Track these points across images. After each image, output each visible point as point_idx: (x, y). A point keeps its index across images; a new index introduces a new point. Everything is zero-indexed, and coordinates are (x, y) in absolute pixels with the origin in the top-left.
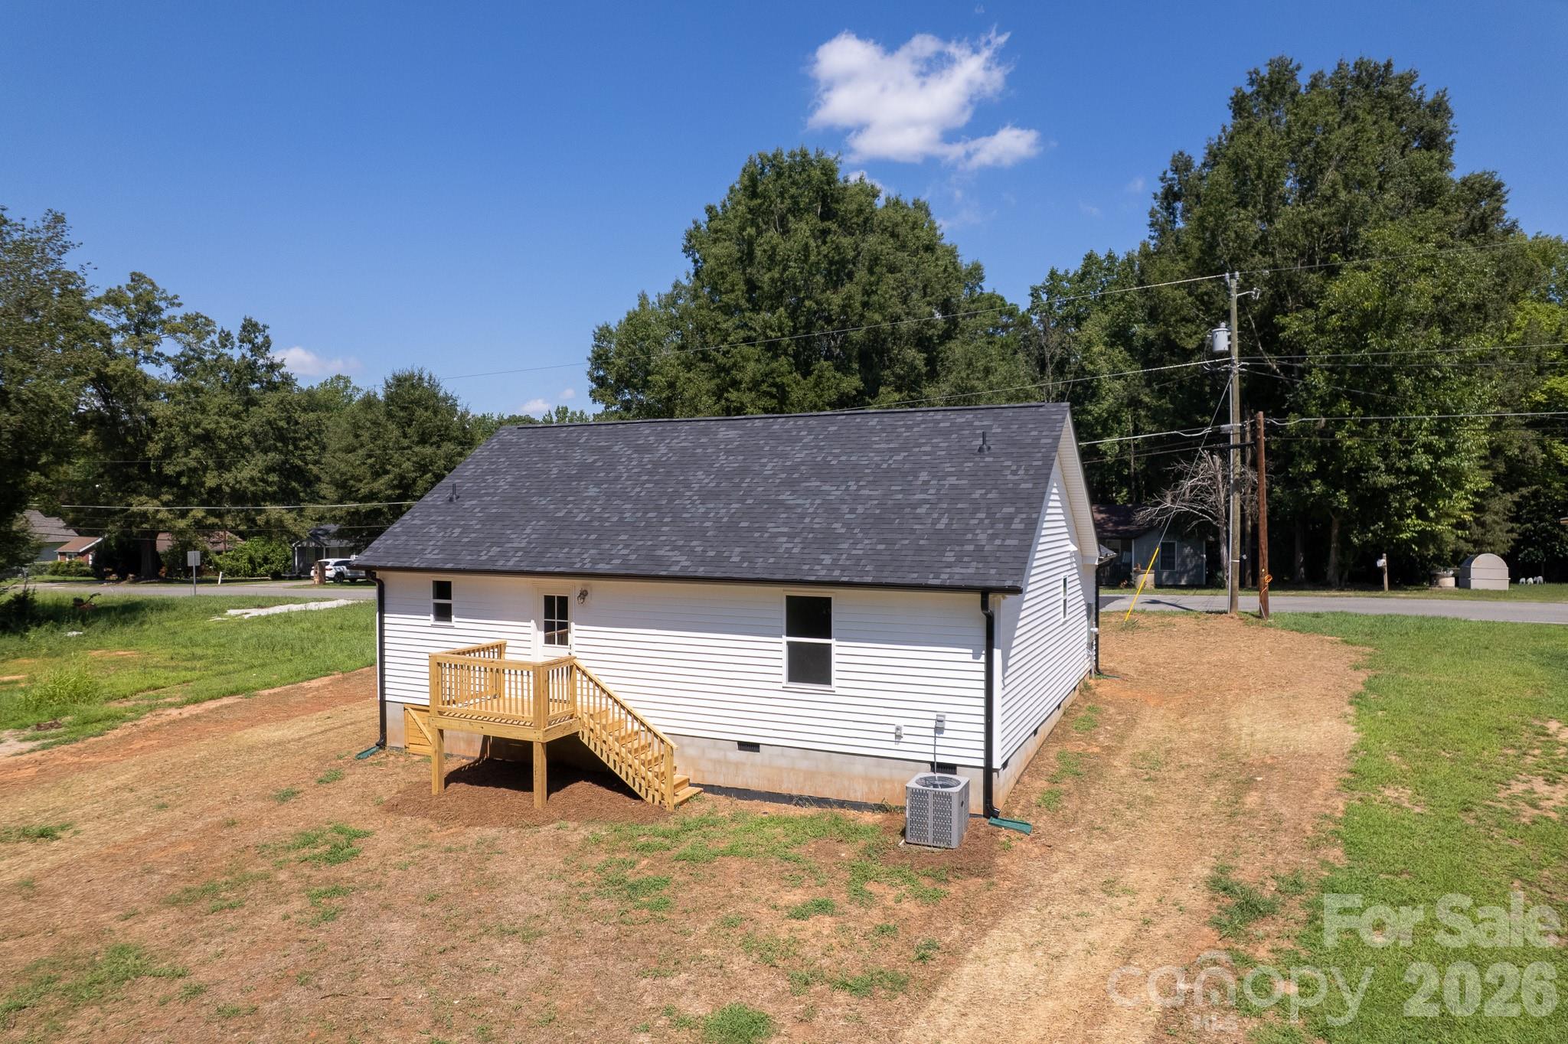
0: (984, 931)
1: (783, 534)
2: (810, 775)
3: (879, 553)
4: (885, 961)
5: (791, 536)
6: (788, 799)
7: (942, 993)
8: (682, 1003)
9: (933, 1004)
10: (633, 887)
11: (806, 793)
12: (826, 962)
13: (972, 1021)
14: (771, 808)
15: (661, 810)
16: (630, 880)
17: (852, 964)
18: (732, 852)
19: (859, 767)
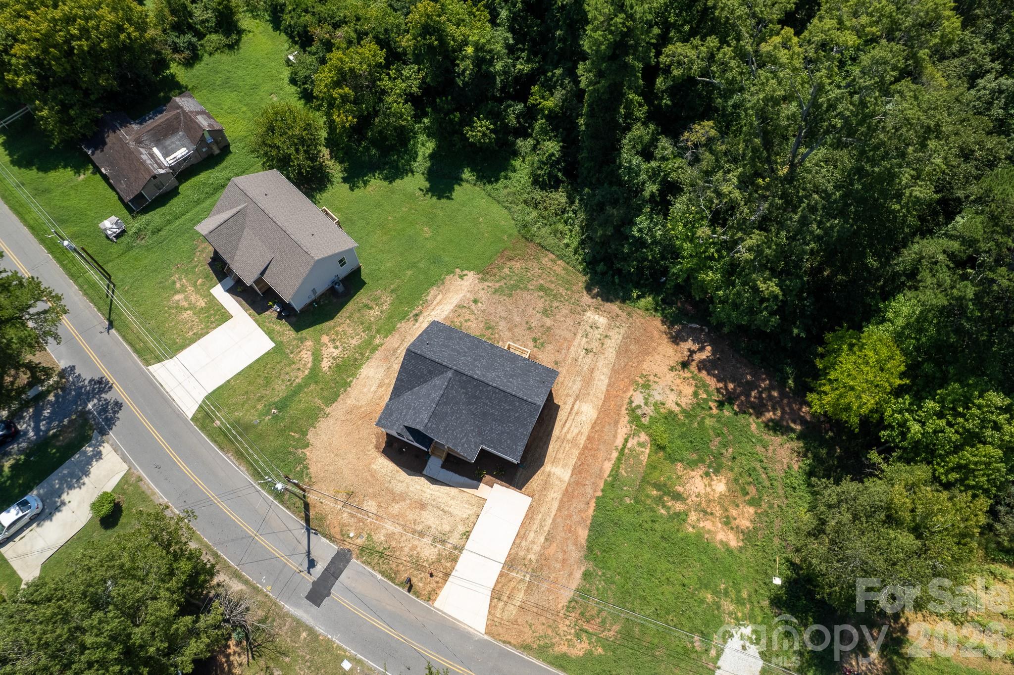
4: (460, 311)
7: (455, 305)
8: (481, 305)
9: (456, 303)
12: (466, 311)
13: (453, 301)
17: (464, 311)
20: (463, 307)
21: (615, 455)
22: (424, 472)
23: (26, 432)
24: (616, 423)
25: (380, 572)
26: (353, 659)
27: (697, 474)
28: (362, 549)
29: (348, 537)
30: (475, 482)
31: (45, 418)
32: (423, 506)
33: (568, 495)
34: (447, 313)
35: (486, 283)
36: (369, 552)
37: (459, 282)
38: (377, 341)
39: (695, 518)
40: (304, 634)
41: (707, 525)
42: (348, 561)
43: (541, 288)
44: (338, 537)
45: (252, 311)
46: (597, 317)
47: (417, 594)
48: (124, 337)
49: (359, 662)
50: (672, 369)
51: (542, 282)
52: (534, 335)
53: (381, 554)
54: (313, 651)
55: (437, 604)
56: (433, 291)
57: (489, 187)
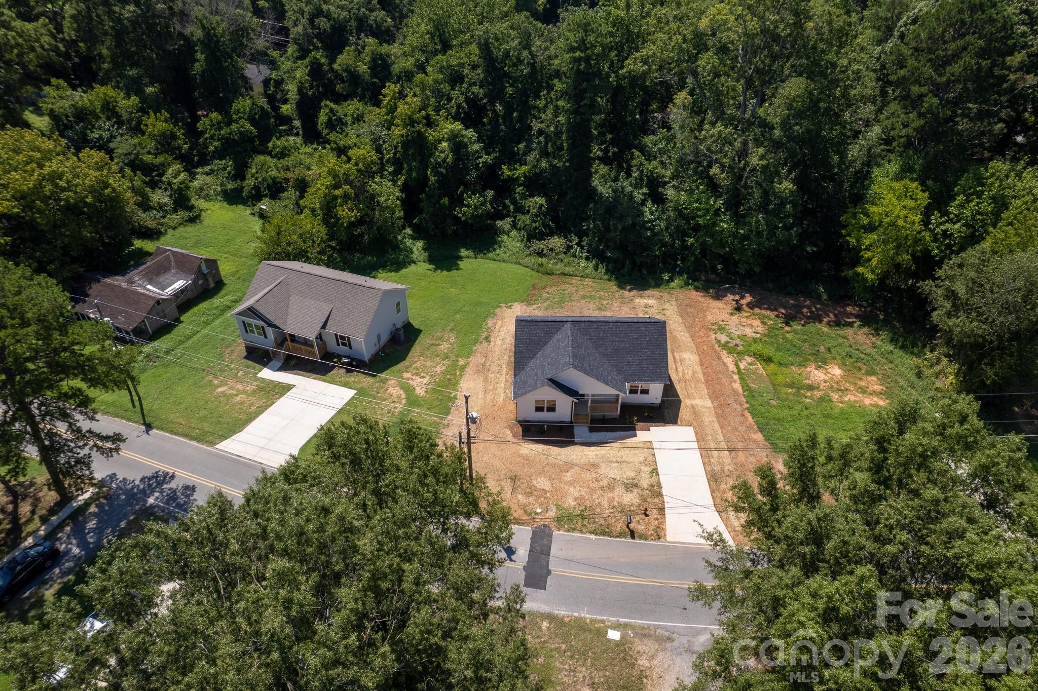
21: (736, 377)
22: (576, 440)
23: (68, 552)
24: (719, 357)
25: (591, 533)
26: (616, 627)
27: (811, 368)
28: (559, 520)
29: (537, 514)
30: (631, 432)
31: (92, 530)
32: (595, 466)
33: (722, 416)
36: (566, 520)
37: (510, 311)
38: (462, 362)
39: (837, 397)
40: (545, 624)
41: (849, 397)
42: (550, 536)
43: (584, 297)
44: (525, 518)
45: (314, 376)
46: (645, 301)
47: (644, 537)
48: (171, 432)
49: (626, 626)
50: (732, 314)
51: (582, 294)
53: (582, 517)
54: (566, 638)
55: (669, 538)
57: (491, 255)
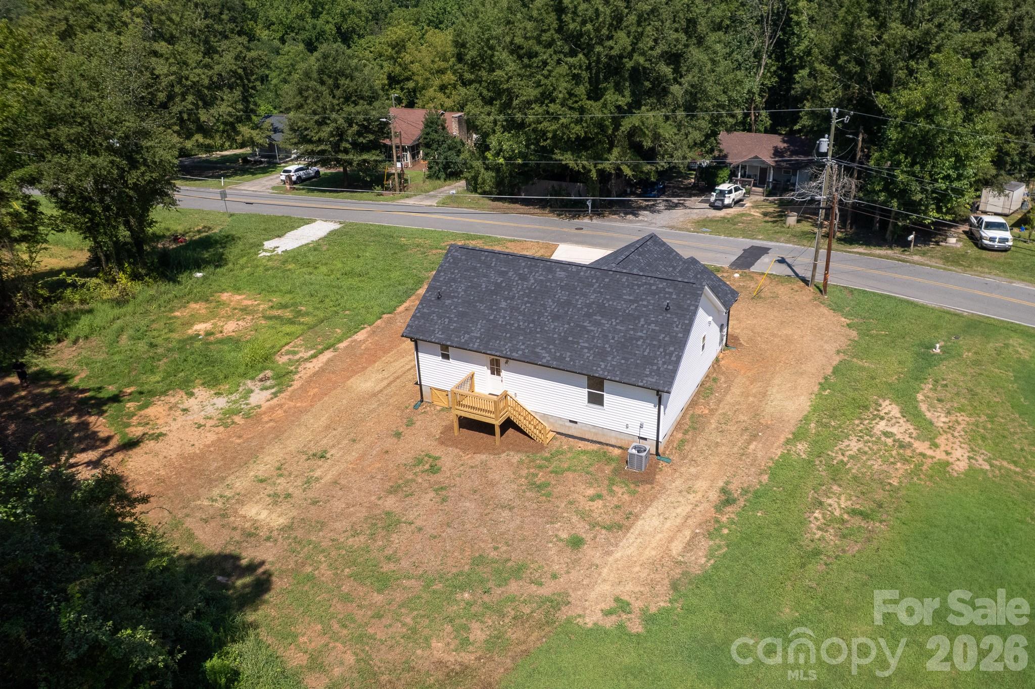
0: (647, 507)
1: (586, 348)
2: (596, 434)
3: (622, 364)
4: (617, 518)
5: (589, 349)
6: (588, 440)
7: (632, 531)
8: (560, 533)
9: (629, 535)
10: (539, 487)
11: (594, 439)
12: (599, 519)
13: (639, 540)
14: (581, 444)
15: (542, 447)
16: (538, 483)
17: (607, 519)
18: (569, 469)
19: (613, 434)
20: (609, 528)
34: (651, 511)
35: (545, 591)
37: (627, 590)
43: (384, 582)
51: (378, 598)
52: (433, 478)
56: (699, 560)
